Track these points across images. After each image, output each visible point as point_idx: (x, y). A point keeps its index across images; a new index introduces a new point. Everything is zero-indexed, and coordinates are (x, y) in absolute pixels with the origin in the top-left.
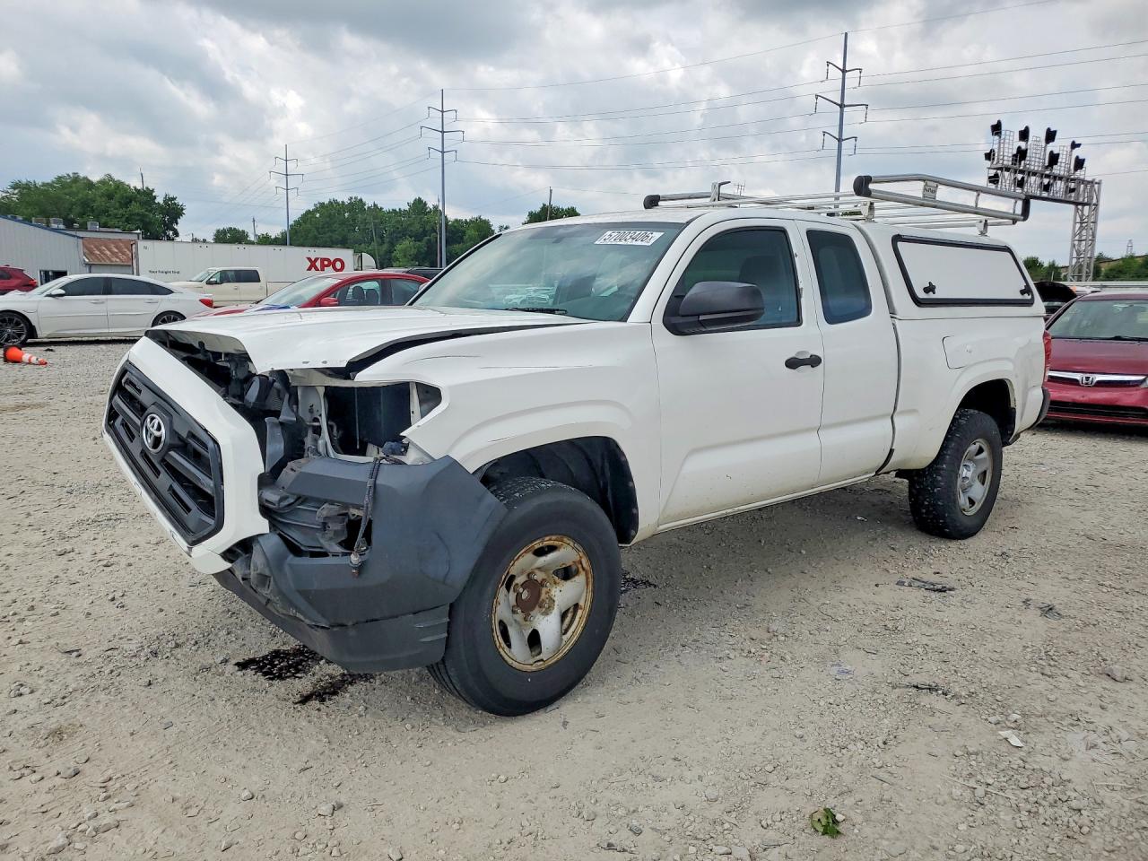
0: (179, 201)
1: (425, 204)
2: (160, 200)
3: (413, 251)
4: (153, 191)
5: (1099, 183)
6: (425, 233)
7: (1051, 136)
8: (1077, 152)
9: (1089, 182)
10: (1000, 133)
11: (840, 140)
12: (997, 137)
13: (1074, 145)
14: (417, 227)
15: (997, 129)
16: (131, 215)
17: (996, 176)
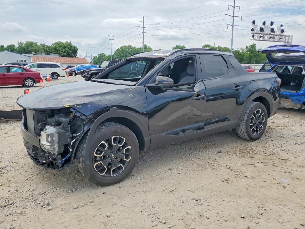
5: (292, 36)
7: (272, 24)
8: (282, 28)
9: (287, 36)
10: (255, 23)
11: (233, 26)
12: (253, 25)
13: (282, 26)
15: (254, 22)
17: (253, 35)
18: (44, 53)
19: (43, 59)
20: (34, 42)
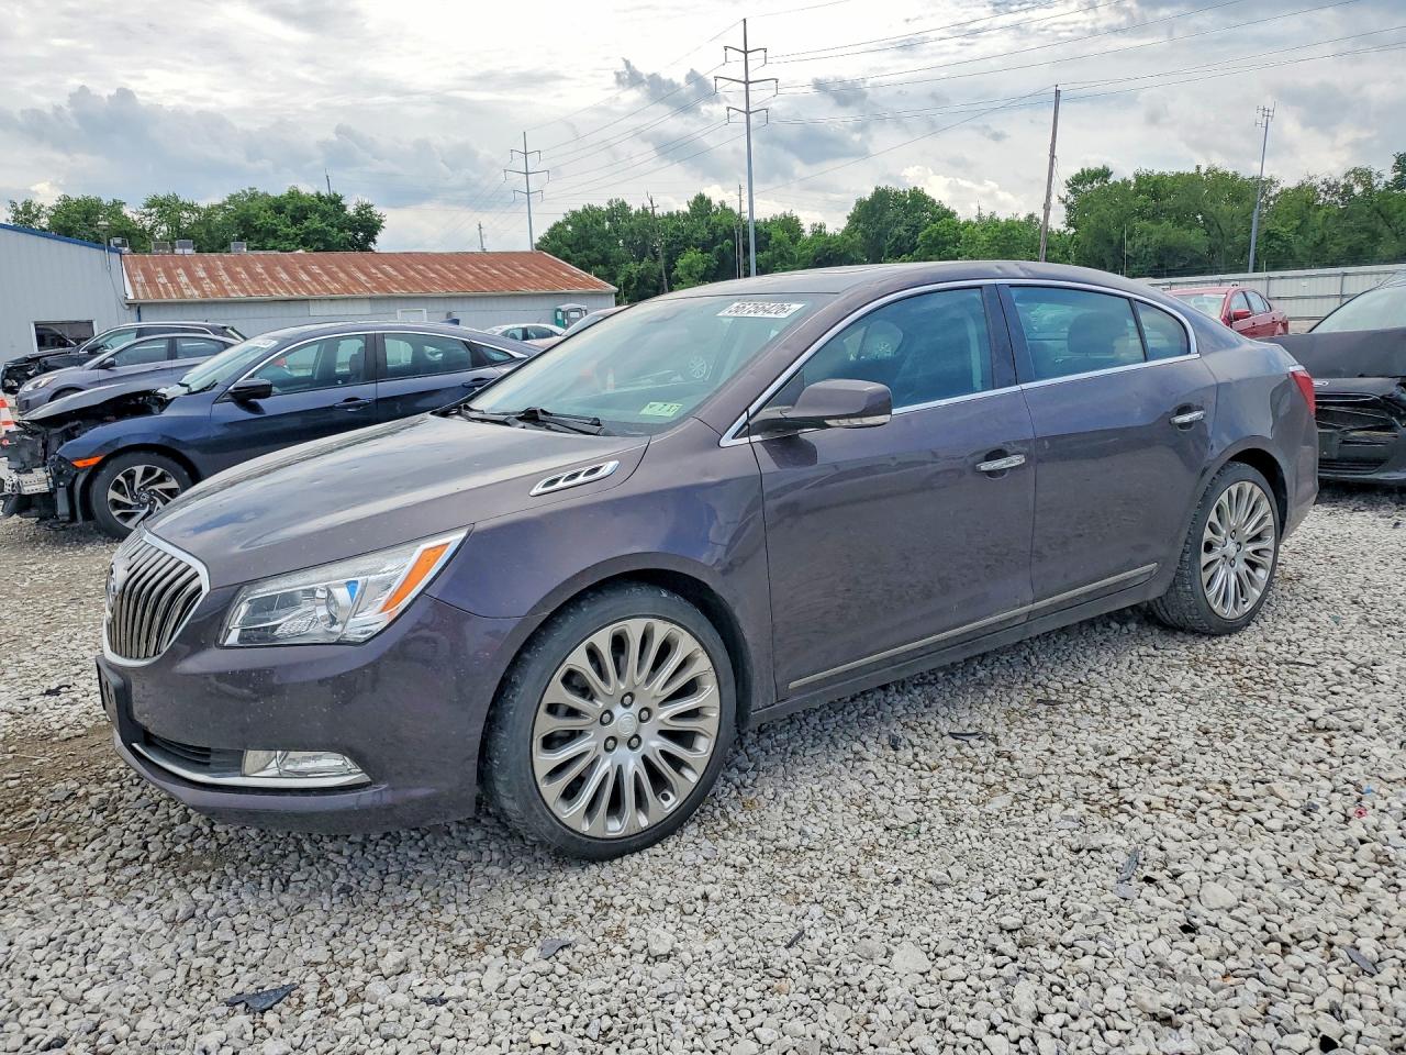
0: (377, 210)
1: (709, 202)
2: (351, 210)
3: (701, 267)
4: (341, 198)
6: (715, 241)
14: (703, 233)
16: (308, 233)
18: (188, 248)
19: (222, 272)
20: (105, 203)
